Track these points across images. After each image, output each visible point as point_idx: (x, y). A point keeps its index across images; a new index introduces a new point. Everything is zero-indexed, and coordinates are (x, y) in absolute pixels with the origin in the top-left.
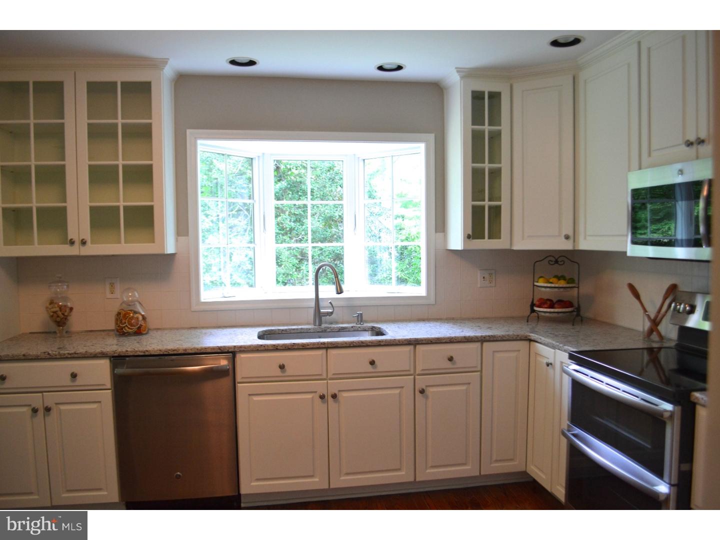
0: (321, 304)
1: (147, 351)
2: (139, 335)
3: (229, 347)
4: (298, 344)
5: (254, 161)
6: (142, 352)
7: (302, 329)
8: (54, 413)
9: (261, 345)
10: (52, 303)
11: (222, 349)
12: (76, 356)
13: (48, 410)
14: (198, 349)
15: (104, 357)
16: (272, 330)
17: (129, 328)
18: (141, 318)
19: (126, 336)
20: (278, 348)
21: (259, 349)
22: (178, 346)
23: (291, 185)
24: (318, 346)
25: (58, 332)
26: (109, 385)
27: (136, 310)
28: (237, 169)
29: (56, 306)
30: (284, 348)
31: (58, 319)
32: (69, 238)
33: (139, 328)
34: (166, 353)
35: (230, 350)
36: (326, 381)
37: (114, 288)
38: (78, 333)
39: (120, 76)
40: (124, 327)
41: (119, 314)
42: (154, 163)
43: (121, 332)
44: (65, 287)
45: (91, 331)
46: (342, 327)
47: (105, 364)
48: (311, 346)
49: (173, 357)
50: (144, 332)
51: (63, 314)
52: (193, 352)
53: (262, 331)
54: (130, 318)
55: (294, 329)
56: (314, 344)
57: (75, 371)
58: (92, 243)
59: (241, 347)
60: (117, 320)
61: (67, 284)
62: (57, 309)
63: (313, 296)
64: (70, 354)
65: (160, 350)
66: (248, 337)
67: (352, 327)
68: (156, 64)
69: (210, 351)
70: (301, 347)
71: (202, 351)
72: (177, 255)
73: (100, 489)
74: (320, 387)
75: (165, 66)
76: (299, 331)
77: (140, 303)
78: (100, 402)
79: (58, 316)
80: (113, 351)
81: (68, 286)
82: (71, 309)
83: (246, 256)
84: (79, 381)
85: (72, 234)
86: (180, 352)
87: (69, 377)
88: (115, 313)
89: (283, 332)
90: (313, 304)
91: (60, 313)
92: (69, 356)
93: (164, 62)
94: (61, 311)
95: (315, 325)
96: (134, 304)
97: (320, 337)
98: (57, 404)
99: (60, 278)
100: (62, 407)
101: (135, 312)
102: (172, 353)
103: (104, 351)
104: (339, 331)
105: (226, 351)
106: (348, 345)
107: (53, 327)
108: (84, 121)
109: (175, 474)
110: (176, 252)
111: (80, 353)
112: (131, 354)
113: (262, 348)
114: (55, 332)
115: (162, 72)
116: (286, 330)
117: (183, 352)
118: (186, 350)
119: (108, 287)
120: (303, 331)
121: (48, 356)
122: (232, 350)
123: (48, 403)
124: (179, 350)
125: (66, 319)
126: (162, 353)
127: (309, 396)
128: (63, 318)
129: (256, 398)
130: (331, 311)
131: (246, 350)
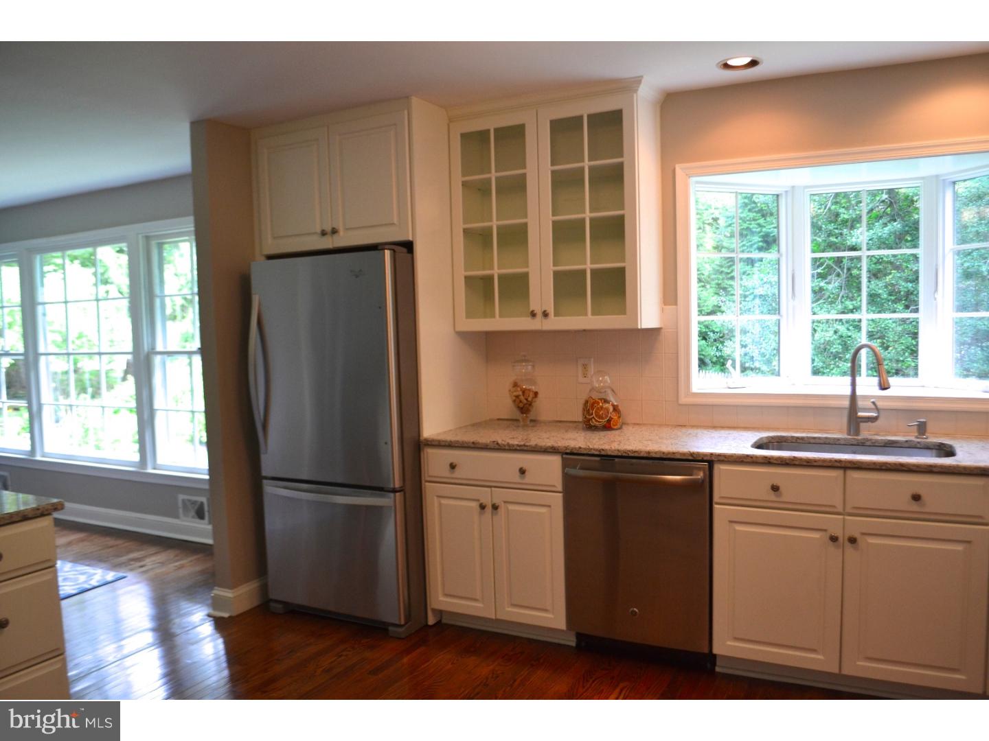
0: (860, 403)
1: (603, 450)
2: (609, 430)
3: (705, 455)
4: (801, 459)
5: (780, 197)
6: (597, 450)
7: (826, 438)
8: (502, 511)
9: (748, 456)
10: (515, 385)
11: (695, 456)
12: (525, 448)
13: (495, 507)
14: (664, 453)
15: (556, 452)
16: (783, 437)
17: (596, 421)
18: (611, 409)
19: (594, 430)
20: (772, 461)
21: (745, 460)
22: (640, 447)
23: (910, 227)
24: (830, 464)
25: (521, 420)
26: (560, 488)
27: (608, 399)
28: (825, 209)
29: (519, 389)
30: (780, 462)
31: (521, 405)
32: (531, 309)
33: (609, 421)
34: (624, 454)
35: (705, 459)
36: (841, 517)
37: (587, 371)
38: (545, 422)
39: (586, 108)
40: (591, 419)
41: (587, 402)
42: (626, 212)
43: (589, 427)
44: (530, 367)
45: (560, 422)
46: (889, 440)
47: (556, 460)
48: (820, 464)
49: (634, 461)
50: (616, 427)
51: (527, 399)
52: (658, 456)
53: (767, 438)
54: (598, 409)
55: (814, 438)
56: (824, 460)
57: (525, 466)
58: (555, 316)
59: (719, 455)
60: (584, 410)
61: (531, 364)
62: (521, 393)
63: (848, 392)
64: (521, 446)
65: (618, 450)
66: (741, 444)
67: (907, 441)
68: (628, 86)
69: (678, 457)
70: (805, 463)
71: (669, 456)
72: (663, 331)
73: (546, 610)
74: (834, 524)
75: (638, 87)
76: (822, 442)
77: (613, 391)
78: (549, 506)
79: (521, 402)
80: (565, 447)
81: (533, 366)
82: (536, 394)
83: (836, 332)
84: (528, 479)
85: (535, 305)
86: (642, 455)
87: (518, 473)
88: (583, 402)
89: (799, 441)
90: (846, 403)
91: (522, 398)
92: (518, 448)
93: (638, 81)
94: (523, 395)
95: (849, 434)
96: (605, 392)
97: (854, 453)
98: (505, 502)
99: (525, 356)
100: (511, 507)
101: (606, 401)
102: (633, 455)
103: (556, 445)
104: (884, 446)
105: (700, 458)
106: (878, 467)
107: (517, 415)
108: (547, 168)
109: (632, 609)
110: (662, 326)
111: (530, 446)
112: (585, 452)
113: (749, 460)
114: (517, 420)
115: (635, 95)
116: (802, 438)
117: (645, 455)
118: (649, 453)
119: (580, 368)
120: (828, 441)
121: (497, 447)
122: (708, 458)
123: (497, 501)
124: (641, 452)
125: (530, 405)
126: (620, 454)
127: (816, 535)
128: (526, 404)
129: (739, 528)
130: (875, 415)
131: (726, 459)
